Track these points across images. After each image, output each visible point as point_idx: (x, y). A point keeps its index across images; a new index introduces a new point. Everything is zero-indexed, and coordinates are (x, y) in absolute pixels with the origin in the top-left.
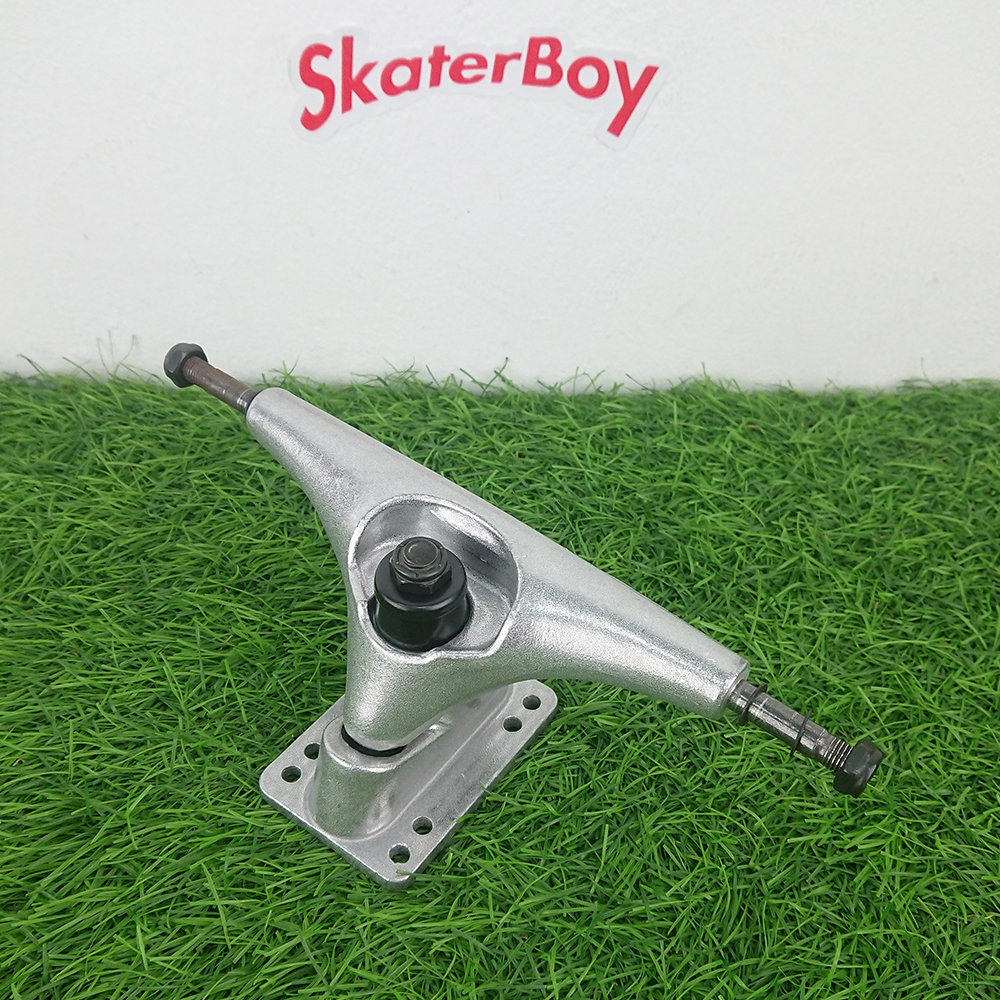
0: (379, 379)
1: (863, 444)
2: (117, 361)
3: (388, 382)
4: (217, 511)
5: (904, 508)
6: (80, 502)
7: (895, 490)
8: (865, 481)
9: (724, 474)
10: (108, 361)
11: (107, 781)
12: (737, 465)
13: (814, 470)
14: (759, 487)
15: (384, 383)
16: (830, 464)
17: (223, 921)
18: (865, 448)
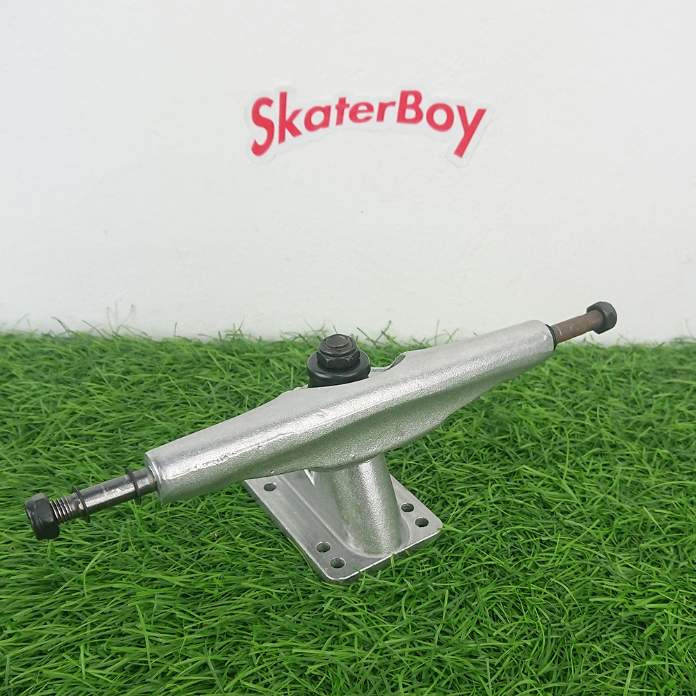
0: (300, 335)
1: (647, 370)
2: (119, 324)
3: (306, 339)
4: (177, 405)
5: (677, 407)
6: (82, 399)
7: (671, 396)
8: (648, 391)
9: (544, 388)
10: (113, 324)
11: (74, 560)
12: (554, 382)
13: (610, 386)
14: (570, 395)
15: (303, 338)
16: (622, 382)
17: (148, 649)
18: (647, 373)
